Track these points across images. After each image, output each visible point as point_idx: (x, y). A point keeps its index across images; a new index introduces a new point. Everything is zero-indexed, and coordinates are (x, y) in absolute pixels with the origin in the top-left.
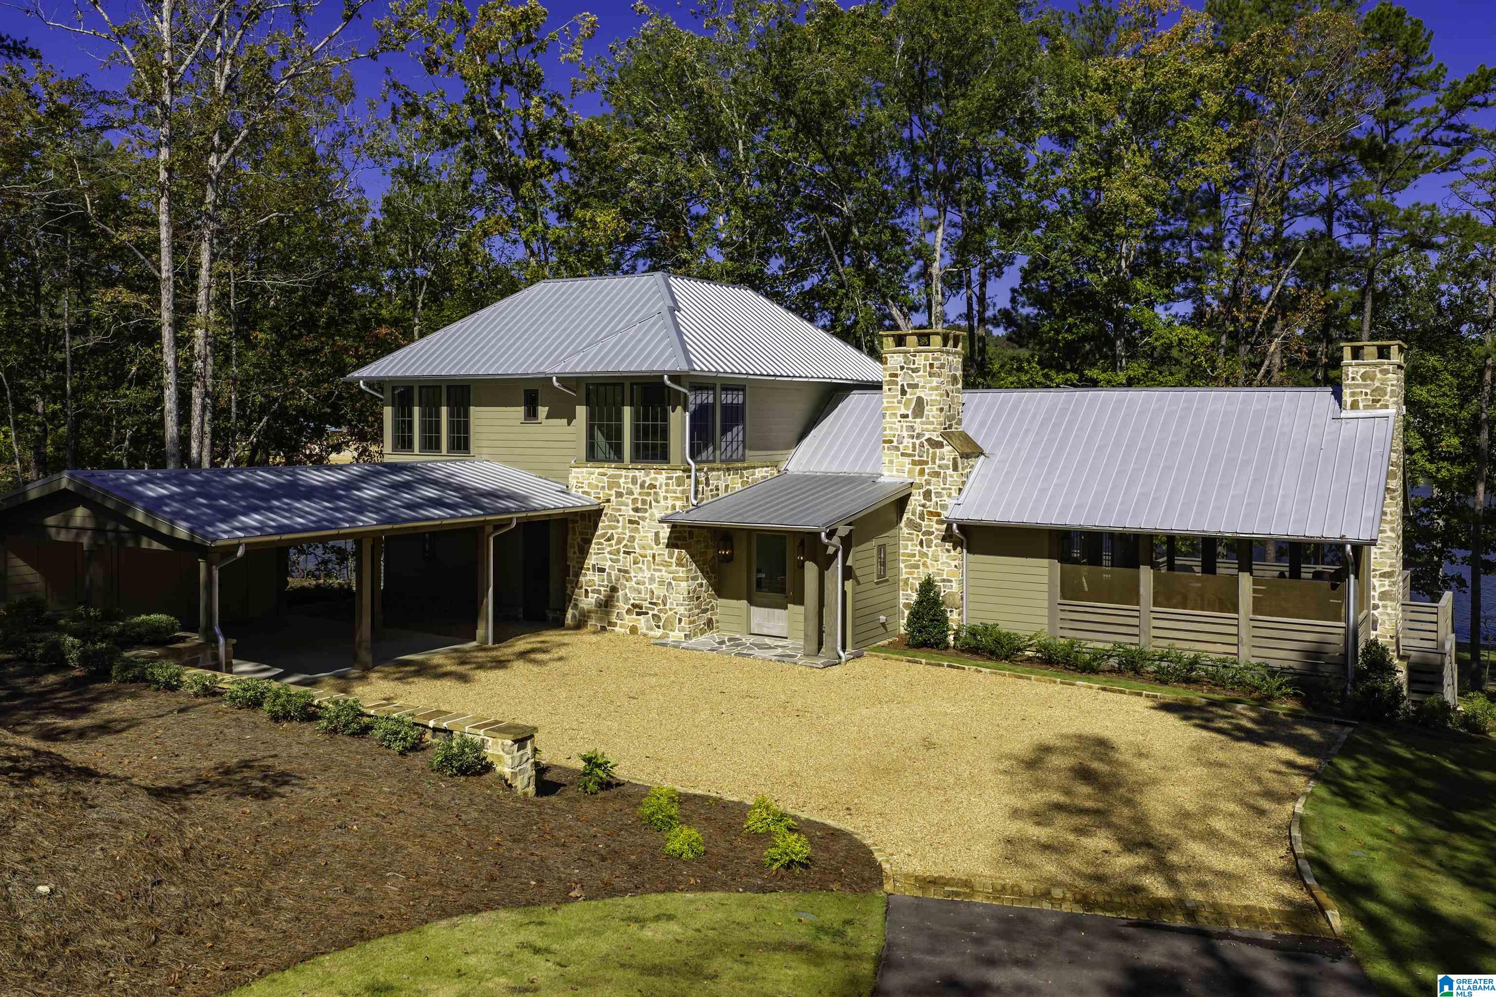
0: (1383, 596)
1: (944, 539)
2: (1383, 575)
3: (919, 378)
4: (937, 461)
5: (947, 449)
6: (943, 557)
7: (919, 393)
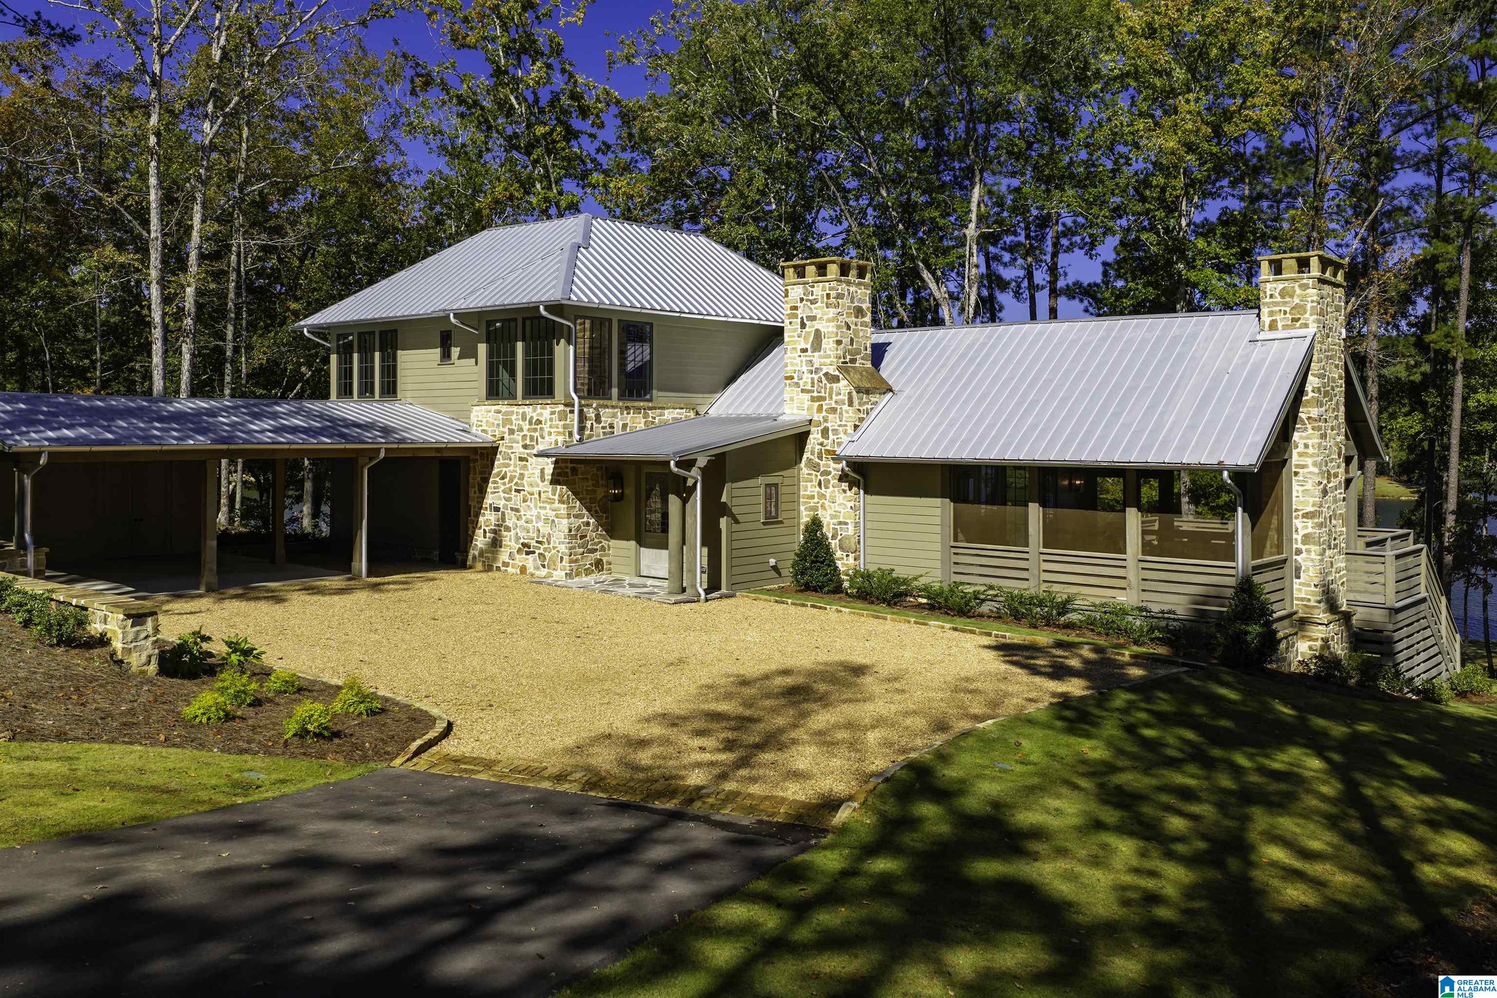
0: (1307, 539)
1: (841, 479)
2: (1306, 516)
3: (818, 310)
4: (834, 397)
5: (844, 383)
6: (840, 498)
7: (817, 325)
